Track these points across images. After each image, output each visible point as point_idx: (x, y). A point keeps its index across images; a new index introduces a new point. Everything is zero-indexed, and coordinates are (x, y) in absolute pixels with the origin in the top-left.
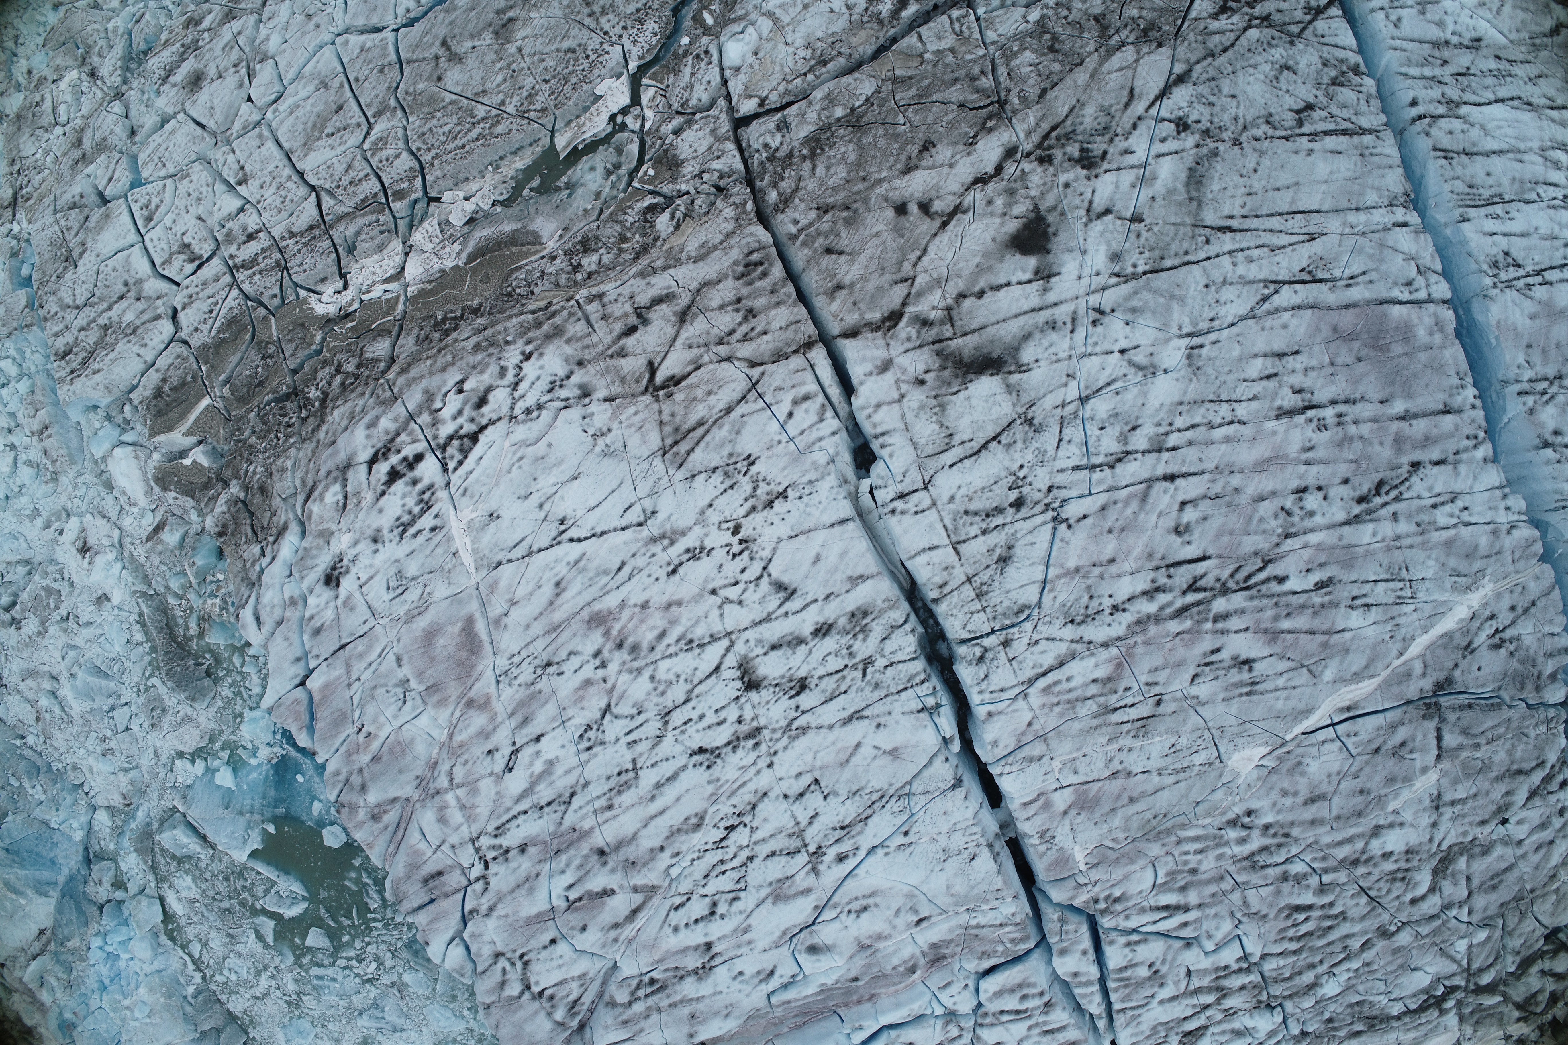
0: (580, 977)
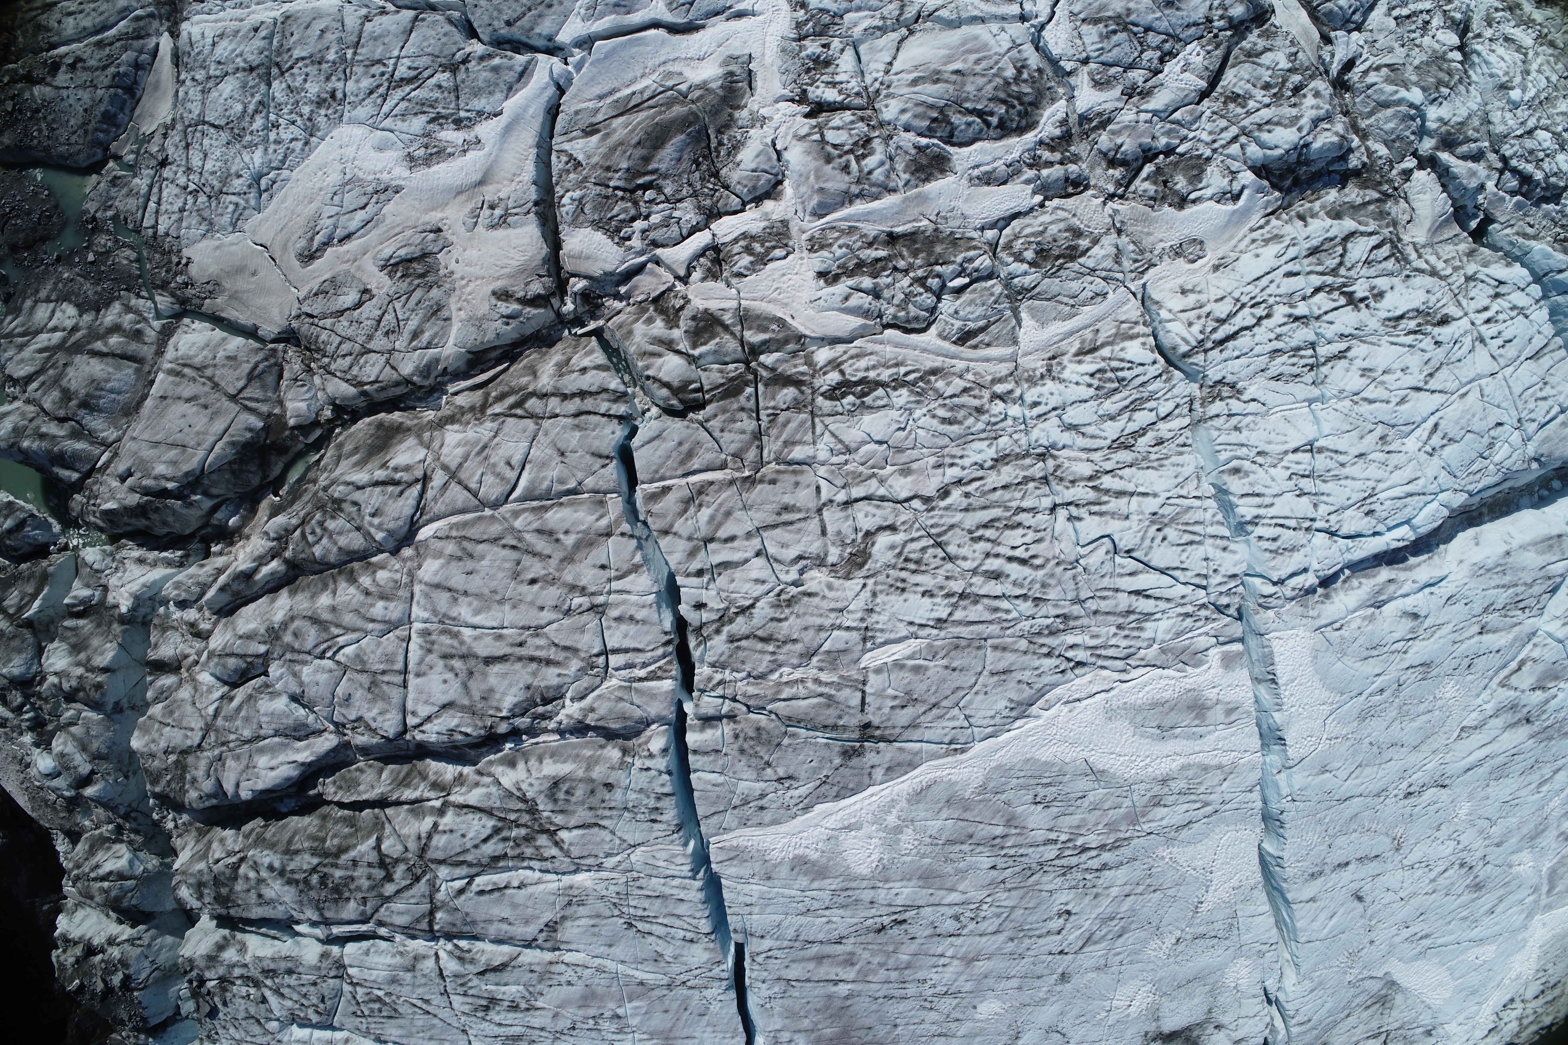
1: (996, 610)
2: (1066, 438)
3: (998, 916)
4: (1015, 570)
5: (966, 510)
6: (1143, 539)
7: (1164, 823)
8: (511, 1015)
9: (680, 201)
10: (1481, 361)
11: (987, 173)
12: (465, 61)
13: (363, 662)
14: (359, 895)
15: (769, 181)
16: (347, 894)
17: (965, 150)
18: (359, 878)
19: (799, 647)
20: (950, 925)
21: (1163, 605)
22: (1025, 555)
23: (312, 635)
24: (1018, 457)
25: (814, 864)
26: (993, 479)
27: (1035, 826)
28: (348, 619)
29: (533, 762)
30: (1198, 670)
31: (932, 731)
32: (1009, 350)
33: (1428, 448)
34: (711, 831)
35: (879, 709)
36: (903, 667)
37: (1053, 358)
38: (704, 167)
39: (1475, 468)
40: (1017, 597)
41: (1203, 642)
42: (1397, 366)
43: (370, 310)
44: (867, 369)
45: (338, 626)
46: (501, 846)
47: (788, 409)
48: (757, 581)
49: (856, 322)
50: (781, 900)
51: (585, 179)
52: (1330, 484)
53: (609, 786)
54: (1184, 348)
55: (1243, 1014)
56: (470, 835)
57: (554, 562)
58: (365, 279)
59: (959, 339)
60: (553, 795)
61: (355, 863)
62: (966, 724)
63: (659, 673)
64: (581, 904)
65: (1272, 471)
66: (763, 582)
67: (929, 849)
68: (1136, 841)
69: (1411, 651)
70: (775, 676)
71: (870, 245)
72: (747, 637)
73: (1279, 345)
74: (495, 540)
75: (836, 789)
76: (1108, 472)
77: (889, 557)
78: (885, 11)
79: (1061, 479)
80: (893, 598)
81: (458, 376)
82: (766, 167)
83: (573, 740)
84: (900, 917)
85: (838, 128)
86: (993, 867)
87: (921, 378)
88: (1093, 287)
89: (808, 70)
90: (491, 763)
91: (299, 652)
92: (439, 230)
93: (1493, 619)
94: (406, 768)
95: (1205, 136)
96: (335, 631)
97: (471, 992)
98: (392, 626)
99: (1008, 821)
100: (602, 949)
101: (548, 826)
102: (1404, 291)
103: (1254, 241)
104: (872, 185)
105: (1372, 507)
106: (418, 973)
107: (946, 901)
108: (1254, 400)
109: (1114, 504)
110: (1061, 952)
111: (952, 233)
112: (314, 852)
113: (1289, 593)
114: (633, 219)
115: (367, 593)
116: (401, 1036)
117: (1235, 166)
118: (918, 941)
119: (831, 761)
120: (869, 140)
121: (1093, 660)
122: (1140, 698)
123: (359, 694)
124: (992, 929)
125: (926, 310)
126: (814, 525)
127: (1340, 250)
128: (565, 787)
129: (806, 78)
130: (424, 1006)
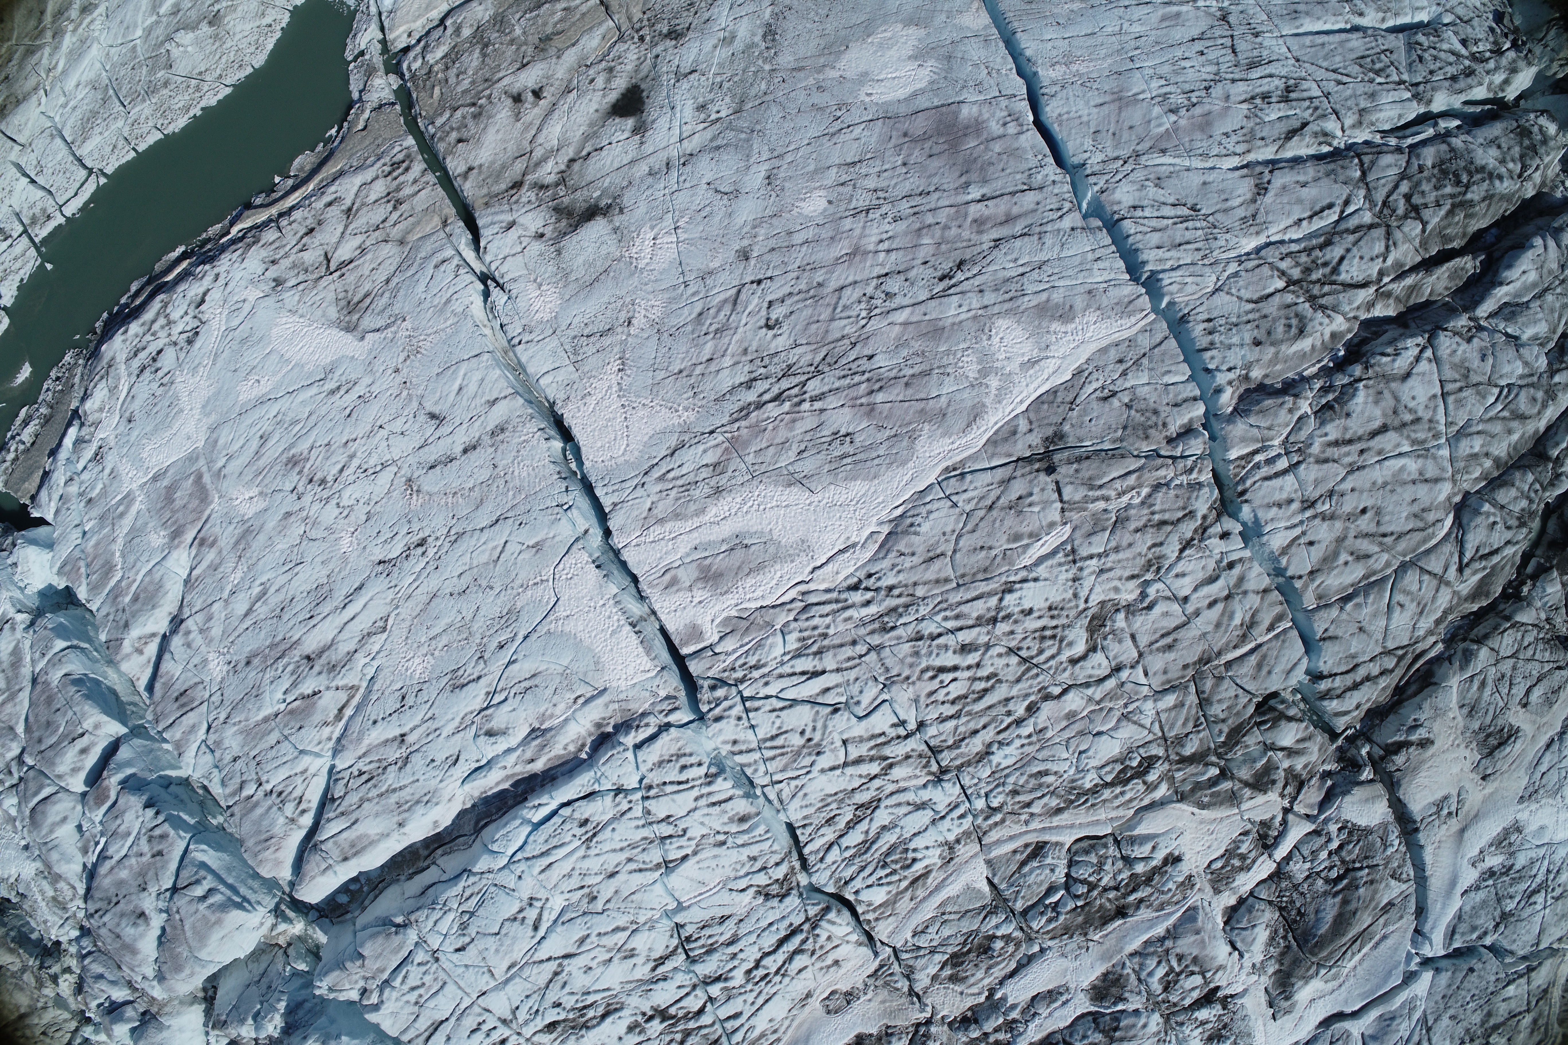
0: (302, 773)
1: (957, 617)
2: (925, 795)
3: (845, 307)
4: (949, 659)
5: (1007, 700)
6: (825, 727)
7: (701, 447)
8: (1265, 88)
9: (1308, 877)
10: (500, 1004)
11: (1055, 1000)
12: (1497, 925)
13: (1478, 393)
14: (1426, 174)
15: (1238, 922)
16: (1436, 171)
17: (1078, 1013)
18: (1431, 191)
19: (1133, 526)
20: (894, 285)
21: (786, 669)
22: (942, 677)
23: (1523, 403)
24: (969, 763)
25: (1053, 318)
26: (988, 735)
27: (842, 411)
28: (1497, 428)
29: (1318, 343)
30: (725, 614)
31: (985, 483)
32: (993, 854)
33: (538, 904)
34: (1157, 326)
35: (1043, 490)
36: (1031, 535)
37: (949, 862)
38: (1293, 913)
39: (475, 900)
40: (940, 635)
41: (729, 645)
42: (598, 972)
43: (1519, 691)
44: (1122, 793)
45: (1504, 418)
46: (1328, 257)
47: (1187, 735)
48: (1183, 575)
49: (1141, 830)
50: (1070, 272)
51: (1386, 865)
52: (638, 838)
53: (1257, 343)
54: (832, 915)
55: (519, 257)
56: (1357, 260)
57: (1352, 534)
58: (1528, 715)
59: (1042, 847)
60: (1300, 321)
61: (1438, 205)
62: (954, 498)
63: (1243, 463)
64: (1244, 219)
65: (705, 831)
66: (1177, 576)
67: (945, 361)
68: (724, 421)
69: (482, 696)
70: (1145, 491)
71: (1141, 901)
72: (1179, 520)
73: (731, 950)
74: (1400, 536)
75: (1059, 400)
76: (875, 777)
77: (1071, 635)
79: (920, 756)
80: (1059, 598)
81: (1438, 659)
82: (1244, 933)
83: (1290, 375)
84: (946, 283)
85: (1193, 989)
86: (870, 357)
87: (1072, 802)
88: (929, 937)
89: (1225, 1027)
90: (1349, 331)
91: (1528, 385)
92: (1484, 778)
93: (394, 753)
94: (1411, 302)
96: (1506, 414)
97: (1307, 103)
98: (1462, 433)
99: (872, 410)
100: (1211, 179)
101: (1296, 288)
104: (1154, 953)
105: (583, 830)
106: (1355, 109)
107: (908, 311)
108: (743, 890)
109: (863, 750)
110: (759, 282)
111: (1071, 937)
112: (1471, 204)
113: (651, 720)
114: (1341, 847)
115: (1487, 455)
116: (1348, 40)
118: (920, 261)
119: (1072, 426)
120: (1166, 989)
121: (843, 596)
122: (778, 571)
123: (1476, 363)
124: (847, 292)
125: (1078, 862)
126: (1143, 641)
128: (1294, 331)
129: (1226, 1019)
130: (1340, 77)
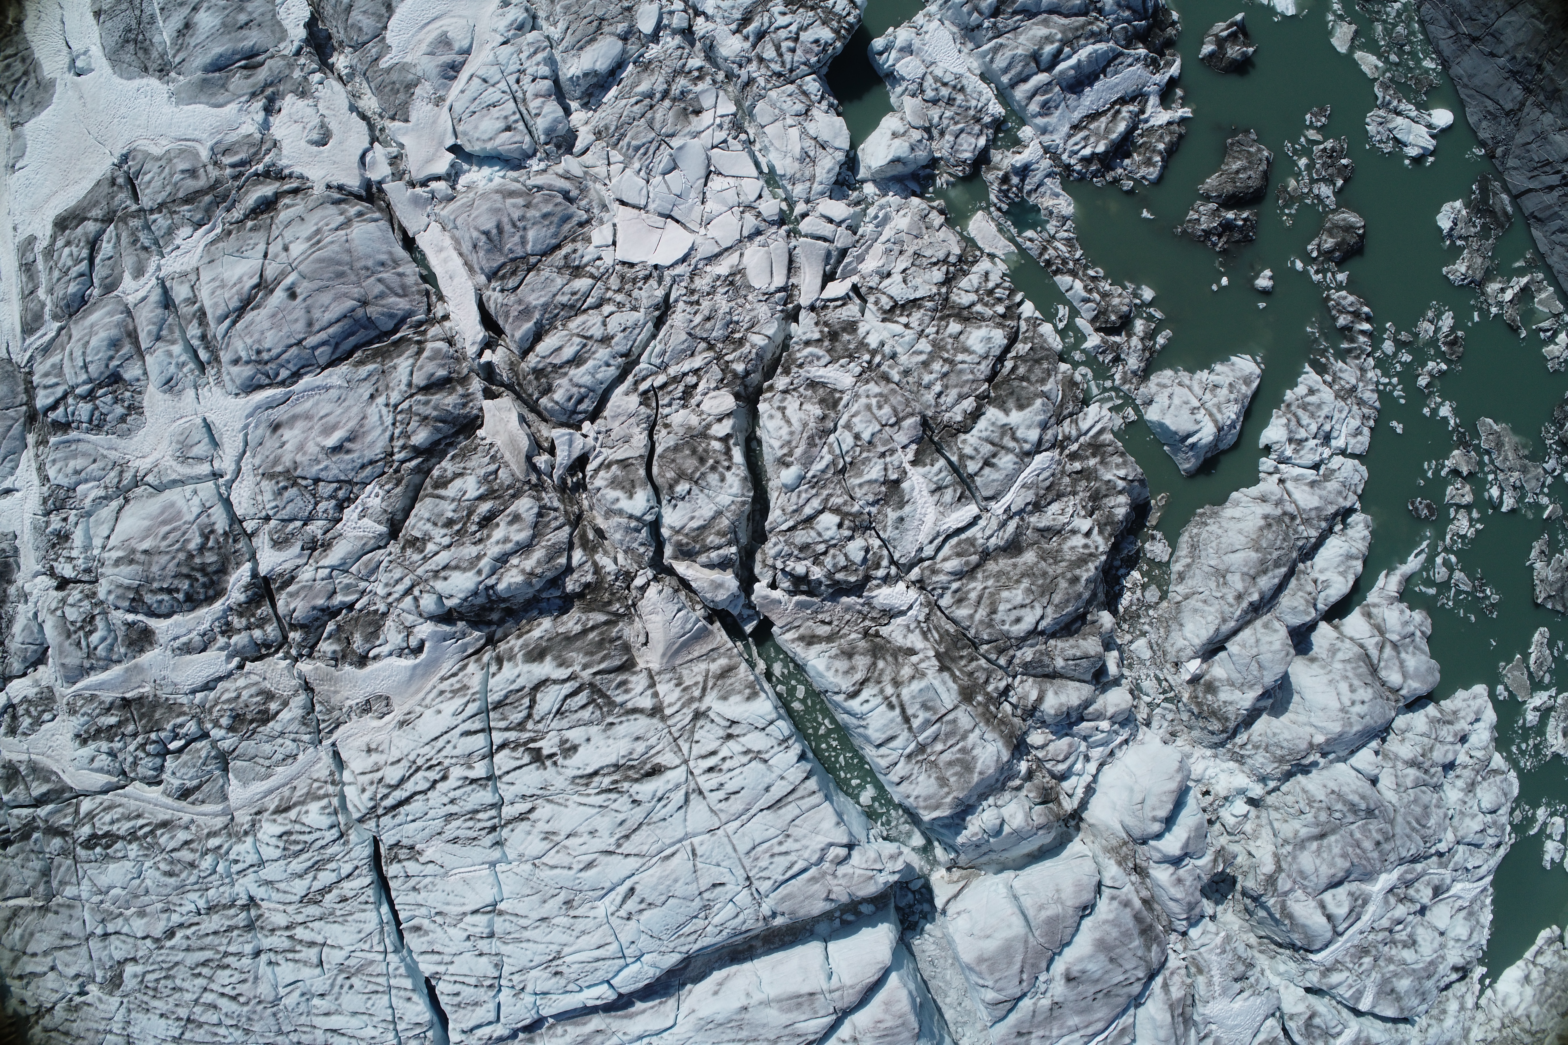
2: (263, 893)
5: (188, 949)
10: (697, 816)
11: (185, 643)
15: (36, 651)
17: (165, 623)
22: (233, 993)
24: (225, 907)
26: (206, 926)
32: (220, 807)
33: (623, 913)
37: (259, 813)
39: (686, 930)
40: (230, 1026)
42: (585, 828)
44: (112, 822)
47: (59, 855)
48: (52, 990)
49: (102, 780)
52: (511, 947)
54: (356, 815)
59: (181, 796)
65: (451, 931)
66: (56, 992)
71: (108, 710)
73: (453, 809)
76: (300, 925)
77: (135, 983)
78: (107, 480)
79: (262, 928)
80: (141, 1016)
82: (31, 640)
85: (72, 606)
87: (152, 832)
88: (284, 750)
89: (54, 546)
95: (381, 591)
102: (602, 743)
103: (442, 693)
104: (99, 658)
105: (560, 969)
108: (432, 862)
109: (307, 954)
111: (167, 699)
117: (410, 619)
120: (93, 617)
125: (154, 769)
127: (526, 702)
129: (51, 555)
